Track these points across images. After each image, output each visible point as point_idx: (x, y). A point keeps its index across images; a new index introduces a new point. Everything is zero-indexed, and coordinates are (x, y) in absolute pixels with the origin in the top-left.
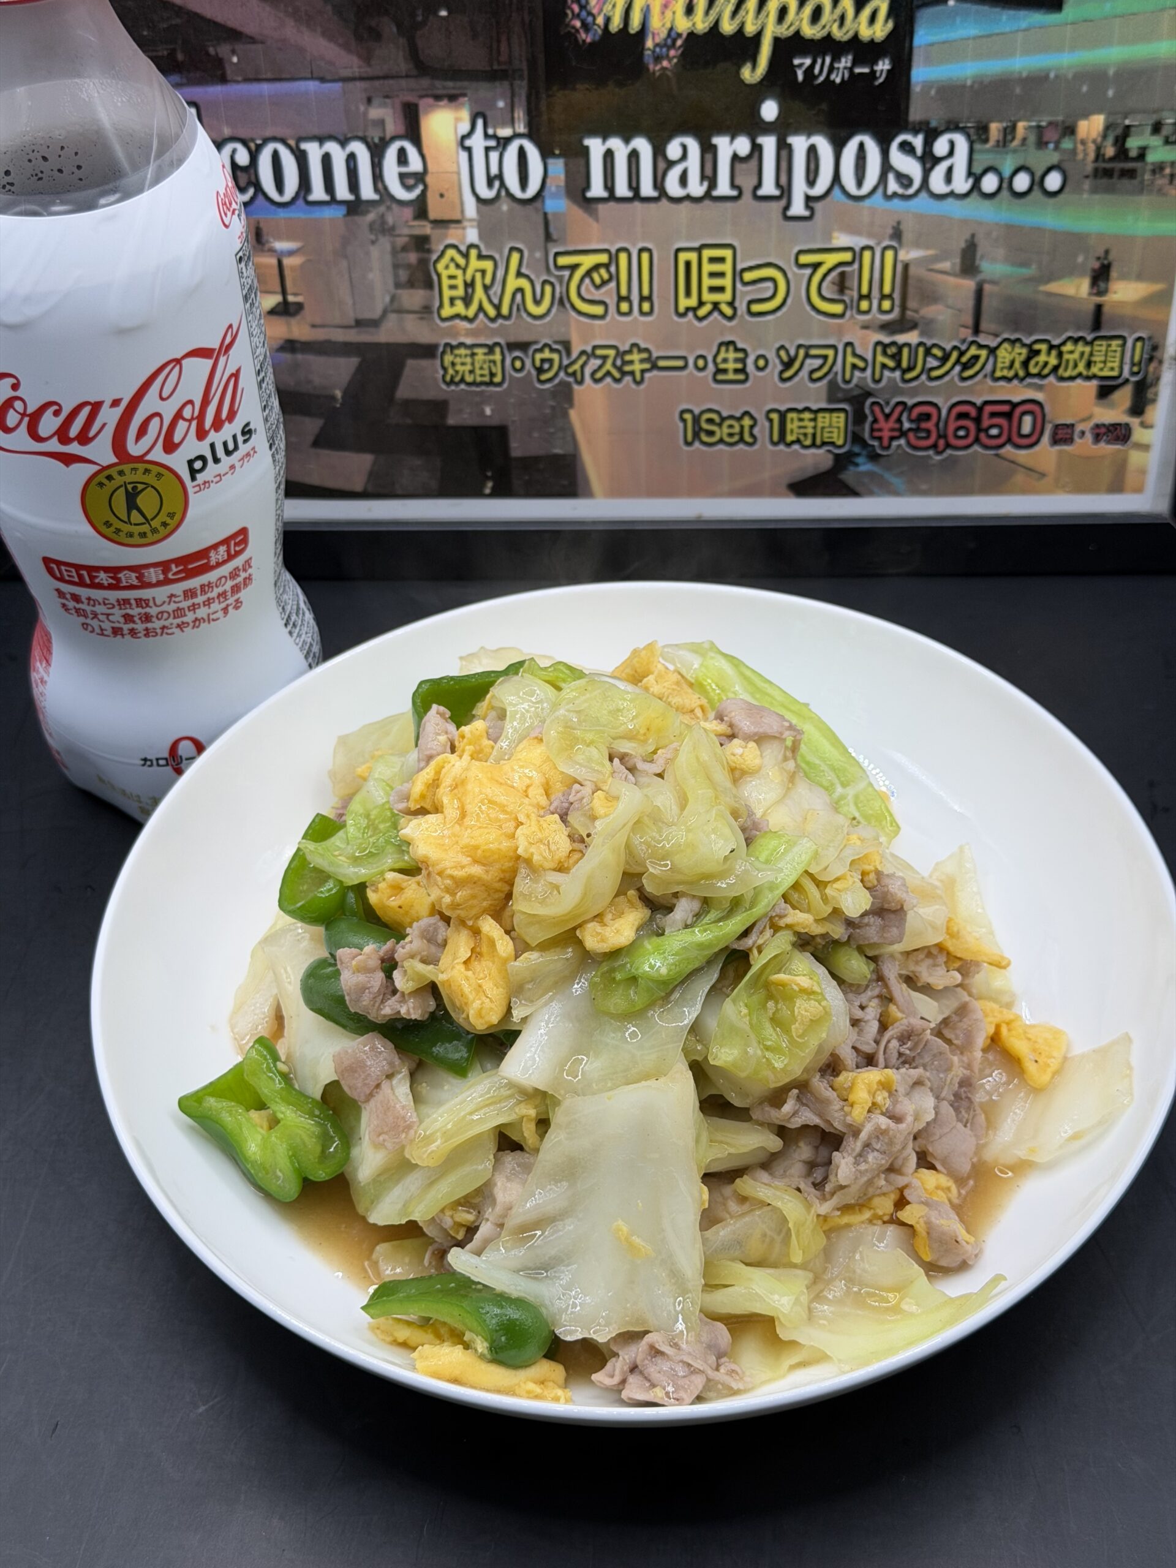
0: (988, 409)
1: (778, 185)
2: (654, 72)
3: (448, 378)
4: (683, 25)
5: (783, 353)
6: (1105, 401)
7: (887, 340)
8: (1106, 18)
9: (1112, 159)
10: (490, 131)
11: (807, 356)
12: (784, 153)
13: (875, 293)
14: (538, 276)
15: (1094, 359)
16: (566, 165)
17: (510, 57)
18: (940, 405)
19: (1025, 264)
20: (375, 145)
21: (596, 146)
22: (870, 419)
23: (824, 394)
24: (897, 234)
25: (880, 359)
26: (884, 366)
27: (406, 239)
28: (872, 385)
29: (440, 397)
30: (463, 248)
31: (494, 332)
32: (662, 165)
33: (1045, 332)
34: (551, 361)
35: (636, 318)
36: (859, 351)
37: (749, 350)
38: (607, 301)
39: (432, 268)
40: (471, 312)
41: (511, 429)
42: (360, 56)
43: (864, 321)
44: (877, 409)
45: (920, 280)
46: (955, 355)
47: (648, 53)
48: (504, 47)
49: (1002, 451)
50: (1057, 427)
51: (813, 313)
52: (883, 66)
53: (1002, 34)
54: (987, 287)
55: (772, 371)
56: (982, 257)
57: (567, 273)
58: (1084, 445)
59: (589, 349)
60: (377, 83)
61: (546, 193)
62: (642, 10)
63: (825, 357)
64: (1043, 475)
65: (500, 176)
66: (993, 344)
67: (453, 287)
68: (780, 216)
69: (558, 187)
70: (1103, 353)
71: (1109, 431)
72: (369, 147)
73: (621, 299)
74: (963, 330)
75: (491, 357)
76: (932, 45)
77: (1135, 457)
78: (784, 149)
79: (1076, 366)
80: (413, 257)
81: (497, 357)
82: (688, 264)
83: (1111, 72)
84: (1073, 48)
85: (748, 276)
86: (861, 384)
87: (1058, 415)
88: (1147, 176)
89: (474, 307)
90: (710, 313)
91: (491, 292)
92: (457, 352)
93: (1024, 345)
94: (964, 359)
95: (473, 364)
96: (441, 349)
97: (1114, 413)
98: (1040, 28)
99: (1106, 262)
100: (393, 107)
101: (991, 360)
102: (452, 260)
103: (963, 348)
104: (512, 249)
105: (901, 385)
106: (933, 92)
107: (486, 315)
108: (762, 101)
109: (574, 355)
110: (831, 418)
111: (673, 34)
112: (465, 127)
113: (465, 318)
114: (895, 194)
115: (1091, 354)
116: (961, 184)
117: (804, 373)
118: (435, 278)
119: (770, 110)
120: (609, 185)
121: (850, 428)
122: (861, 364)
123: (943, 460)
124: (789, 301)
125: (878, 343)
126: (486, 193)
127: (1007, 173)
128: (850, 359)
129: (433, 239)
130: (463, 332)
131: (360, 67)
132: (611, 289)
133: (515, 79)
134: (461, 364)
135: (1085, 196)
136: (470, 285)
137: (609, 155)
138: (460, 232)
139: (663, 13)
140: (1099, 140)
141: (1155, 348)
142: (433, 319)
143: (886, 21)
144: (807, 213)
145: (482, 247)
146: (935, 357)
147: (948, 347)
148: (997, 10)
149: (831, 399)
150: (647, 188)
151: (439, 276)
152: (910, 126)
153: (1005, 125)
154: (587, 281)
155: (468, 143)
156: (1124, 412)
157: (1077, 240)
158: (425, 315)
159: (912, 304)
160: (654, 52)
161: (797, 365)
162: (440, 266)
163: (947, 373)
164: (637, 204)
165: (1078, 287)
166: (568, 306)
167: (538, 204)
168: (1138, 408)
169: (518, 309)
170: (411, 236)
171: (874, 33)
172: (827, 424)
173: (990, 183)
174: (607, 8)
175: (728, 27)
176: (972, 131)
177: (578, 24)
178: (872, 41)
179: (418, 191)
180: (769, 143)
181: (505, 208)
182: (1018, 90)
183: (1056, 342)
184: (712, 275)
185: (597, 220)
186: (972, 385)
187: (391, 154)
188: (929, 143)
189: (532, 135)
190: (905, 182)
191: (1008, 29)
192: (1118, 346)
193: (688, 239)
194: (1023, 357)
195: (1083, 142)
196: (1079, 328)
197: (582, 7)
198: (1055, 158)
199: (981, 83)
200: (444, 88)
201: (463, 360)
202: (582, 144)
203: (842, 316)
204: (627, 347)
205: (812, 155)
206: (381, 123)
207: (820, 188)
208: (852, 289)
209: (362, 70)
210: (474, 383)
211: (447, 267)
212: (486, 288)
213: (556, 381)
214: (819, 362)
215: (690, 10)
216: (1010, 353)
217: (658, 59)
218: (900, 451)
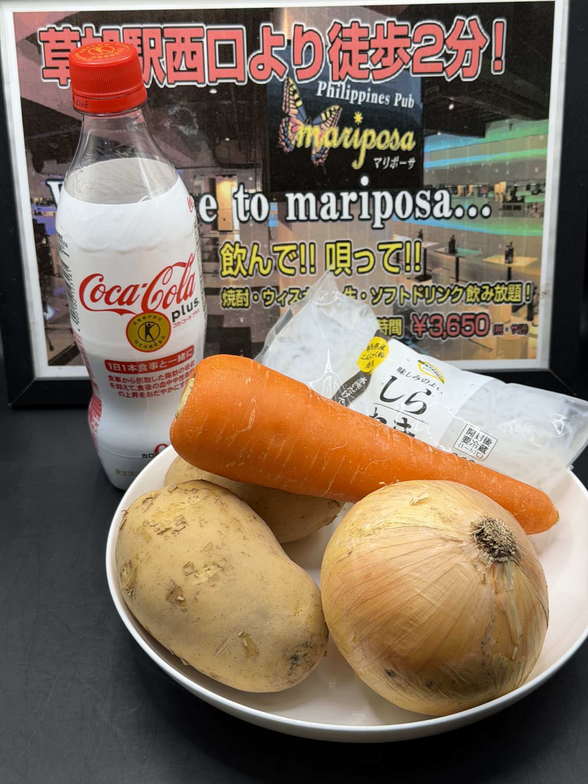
0: (465, 317)
1: (369, 214)
2: (316, 164)
3: (224, 305)
4: (328, 144)
5: (373, 291)
6: (516, 313)
7: (418, 284)
8: (504, 140)
9: (510, 202)
10: (246, 191)
11: (384, 292)
12: (371, 199)
13: (413, 263)
14: (265, 256)
15: (509, 293)
16: (278, 205)
17: (255, 158)
18: (443, 315)
19: (476, 249)
20: (197, 197)
21: (291, 197)
22: (413, 322)
23: (392, 310)
24: (421, 236)
25: (416, 293)
26: (418, 297)
27: (208, 239)
28: (413, 306)
29: (221, 313)
30: (233, 243)
31: (245, 282)
32: (319, 205)
33: (487, 281)
34: (270, 296)
35: (308, 275)
36: (406, 290)
37: (358, 290)
38: (296, 267)
39: (219, 253)
40: (235, 273)
41: (252, 329)
42: (192, 158)
43: (408, 276)
44: (415, 317)
45: (431, 256)
46: (448, 291)
47: (313, 156)
48: (252, 154)
49: (472, 338)
50: (495, 326)
51: (386, 272)
52: (412, 161)
53: (461, 147)
54: (461, 260)
55: (369, 300)
56: (458, 246)
57: (278, 254)
58: (508, 335)
59: (287, 290)
60: (199, 170)
61: (269, 218)
62: (311, 138)
63: (392, 293)
64: (491, 350)
65: (249, 211)
66: (465, 286)
67: (228, 261)
68: (370, 228)
69: (275, 215)
70: (513, 290)
71: (519, 328)
72: (194, 198)
73: (302, 266)
74: (451, 279)
75: (244, 294)
76: (432, 152)
77: (531, 340)
78: (371, 197)
79: (502, 297)
80: (211, 248)
81: (247, 294)
82: (331, 250)
83: (507, 163)
84: (491, 153)
85: (357, 255)
86: (408, 305)
87: (496, 320)
88: (526, 209)
89: (237, 270)
90: (341, 273)
91: (245, 264)
92: (229, 292)
93: (478, 287)
94: (453, 293)
95: (236, 297)
96: (222, 290)
97: (520, 319)
98: (477, 144)
99: (511, 248)
100: (205, 180)
101: (465, 293)
102: (228, 249)
103: (452, 288)
104: (254, 244)
105: (426, 306)
106: (433, 172)
107: (242, 274)
108: (361, 177)
109: (281, 292)
110: (395, 322)
111: (324, 148)
112: (235, 189)
113: (233, 276)
114: (419, 218)
115: (508, 291)
116: (447, 213)
117: (383, 301)
118: (220, 257)
119: (365, 181)
120: (297, 214)
121: (404, 327)
122: (408, 296)
123: (446, 343)
124: (375, 266)
125: (415, 286)
126: (244, 219)
127: (466, 207)
128: (403, 294)
129: (220, 239)
130: (232, 283)
131: (191, 163)
132: (297, 262)
133: (257, 168)
134: (231, 298)
135: (500, 218)
136: (235, 260)
137: (297, 201)
138: (231, 236)
139: (319, 139)
140: (504, 193)
141: (535, 288)
142: (218, 276)
143: (412, 142)
144: (381, 226)
145: (241, 243)
146: (439, 292)
147: (445, 288)
148: (458, 137)
149: (394, 314)
150: (313, 216)
151: (222, 256)
152: (424, 187)
153: (464, 186)
154: (287, 258)
155: (236, 196)
156: (525, 319)
157: (498, 238)
158: (215, 275)
159: (428, 268)
160: (316, 156)
161: (379, 297)
162: (223, 252)
163: (446, 300)
164: (309, 223)
165: (500, 260)
166: (278, 269)
167: (266, 223)
168: (530, 317)
169: (256, 272)
170: (210, 238)
171: (408, 147)
172: (393, 325)
173: (459, 212)
174: (296, 137)
175: (346, 145)
176: (450, 189)
177: (284, 144)
178: (407, 151)
179: (214, 218)
180: (365, 195)
181: (251, 225)
182: (469, 171)
183: (492, 285)
184: (342, 255)
185: (291, 230)
186: (456, 306)
187: (203, 201)
188: (432, 195)
189: (264, 193)
190: (423, 212)
191: (463, 145)
192: (520, 287)
193: (331, 239)
194: (478, 292)
195: (498, 194)
196: (501, 279)
197: (286, 137)
198: (486, 201)
199: (453, 168)
200: (227, 172)
201: (232, 296)
202: (284, 196)
203: (398, 273)
204: (304, 289)
205: (383, 200)
206: (199, 187)
207: (387, 215)
208: (402, 261)
209: (193, 164)
210: (236, 307)
211: (225, 252)
212: (243, 262)
213: (273, 305)
214: (389, 295)
215: (330, 138)
216: (473, 290)
217: (317, 159)
218: (426, 338)
